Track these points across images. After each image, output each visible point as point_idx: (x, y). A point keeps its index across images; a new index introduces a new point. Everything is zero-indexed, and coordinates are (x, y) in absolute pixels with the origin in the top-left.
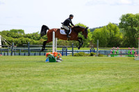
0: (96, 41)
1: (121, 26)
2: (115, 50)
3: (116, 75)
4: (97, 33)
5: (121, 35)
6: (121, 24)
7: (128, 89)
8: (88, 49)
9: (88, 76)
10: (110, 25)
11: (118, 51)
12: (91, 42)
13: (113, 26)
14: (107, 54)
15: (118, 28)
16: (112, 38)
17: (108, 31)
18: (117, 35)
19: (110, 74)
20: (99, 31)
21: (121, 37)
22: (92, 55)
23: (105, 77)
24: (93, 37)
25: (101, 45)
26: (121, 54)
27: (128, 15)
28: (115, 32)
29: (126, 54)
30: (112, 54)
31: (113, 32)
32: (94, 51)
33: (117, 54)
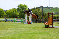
0: (7, 16)
1: (18, 9)
2: (15, 19)
3: (16, 30)
4: (8, 12)
5: (18, 13)
7: (21, 36)
8: (4, 19)
9: (4, 31)
12: (5, 16)
14: (12, 21)
16: (14, 14)
17: (12, 11)
18: (16, 13)
19: (13, 30)
20: (9, 11)
22: (5, 22)
23: (11, 31)
24: (6, 14)
25: (10, 17)
26: (18, 21)
27: (21, 5)
29: (20, 21)
30: (14, 21)
31: (14, 12)
32: (6, 20)
33: (16, 21)
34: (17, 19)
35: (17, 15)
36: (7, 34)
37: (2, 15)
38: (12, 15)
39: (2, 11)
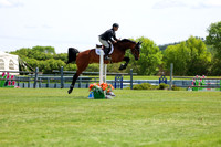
0: (168, 65)
1: (209, 41)
2: (198, 79)
3: (200, 119)
4: (171, 53)
5: (209, 56)
6: (209, 38)
8: (157, 79)
9: (156, 122)
10: (191, 40)
11: (205, 82)
12: (160, 66)
13: (197, 42)
14: (185, 85)
15: (204, 45)
16: (195, 60)
17: (188, 50)
18: (202, 56)
19: (191, 118)
20: (174, 49)
21: (209, 59)
22: (162, 88)
23: (183, 123)
24: (164, 58)
25: (178, 72)
26: (209, 87)
27: (220, 24)
28: (200, 52)
29: (217, 86)
30: (195, 87)
31: (196, 50)
32: (166, 82)
33: (202, 86)
34: (204, 80)
35: (204, 61)
36: (168, 133)
37: (150, 65)
38: (188, 62)
39: (149, 48)
